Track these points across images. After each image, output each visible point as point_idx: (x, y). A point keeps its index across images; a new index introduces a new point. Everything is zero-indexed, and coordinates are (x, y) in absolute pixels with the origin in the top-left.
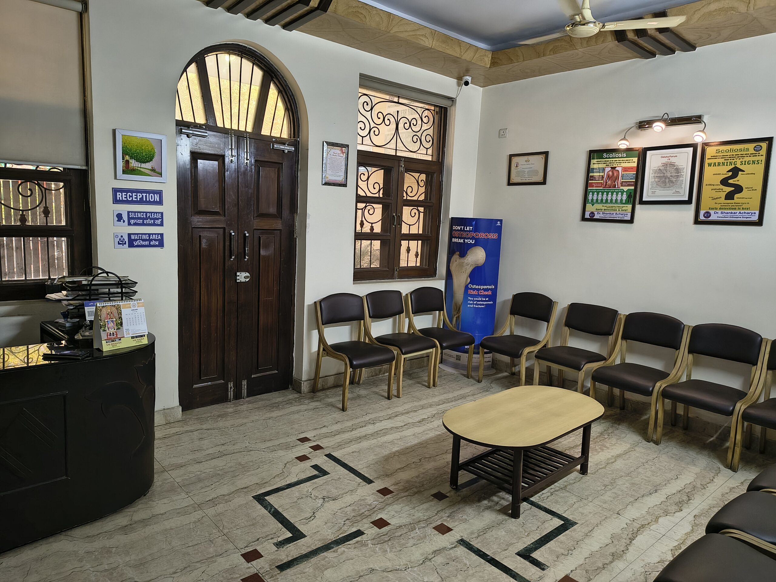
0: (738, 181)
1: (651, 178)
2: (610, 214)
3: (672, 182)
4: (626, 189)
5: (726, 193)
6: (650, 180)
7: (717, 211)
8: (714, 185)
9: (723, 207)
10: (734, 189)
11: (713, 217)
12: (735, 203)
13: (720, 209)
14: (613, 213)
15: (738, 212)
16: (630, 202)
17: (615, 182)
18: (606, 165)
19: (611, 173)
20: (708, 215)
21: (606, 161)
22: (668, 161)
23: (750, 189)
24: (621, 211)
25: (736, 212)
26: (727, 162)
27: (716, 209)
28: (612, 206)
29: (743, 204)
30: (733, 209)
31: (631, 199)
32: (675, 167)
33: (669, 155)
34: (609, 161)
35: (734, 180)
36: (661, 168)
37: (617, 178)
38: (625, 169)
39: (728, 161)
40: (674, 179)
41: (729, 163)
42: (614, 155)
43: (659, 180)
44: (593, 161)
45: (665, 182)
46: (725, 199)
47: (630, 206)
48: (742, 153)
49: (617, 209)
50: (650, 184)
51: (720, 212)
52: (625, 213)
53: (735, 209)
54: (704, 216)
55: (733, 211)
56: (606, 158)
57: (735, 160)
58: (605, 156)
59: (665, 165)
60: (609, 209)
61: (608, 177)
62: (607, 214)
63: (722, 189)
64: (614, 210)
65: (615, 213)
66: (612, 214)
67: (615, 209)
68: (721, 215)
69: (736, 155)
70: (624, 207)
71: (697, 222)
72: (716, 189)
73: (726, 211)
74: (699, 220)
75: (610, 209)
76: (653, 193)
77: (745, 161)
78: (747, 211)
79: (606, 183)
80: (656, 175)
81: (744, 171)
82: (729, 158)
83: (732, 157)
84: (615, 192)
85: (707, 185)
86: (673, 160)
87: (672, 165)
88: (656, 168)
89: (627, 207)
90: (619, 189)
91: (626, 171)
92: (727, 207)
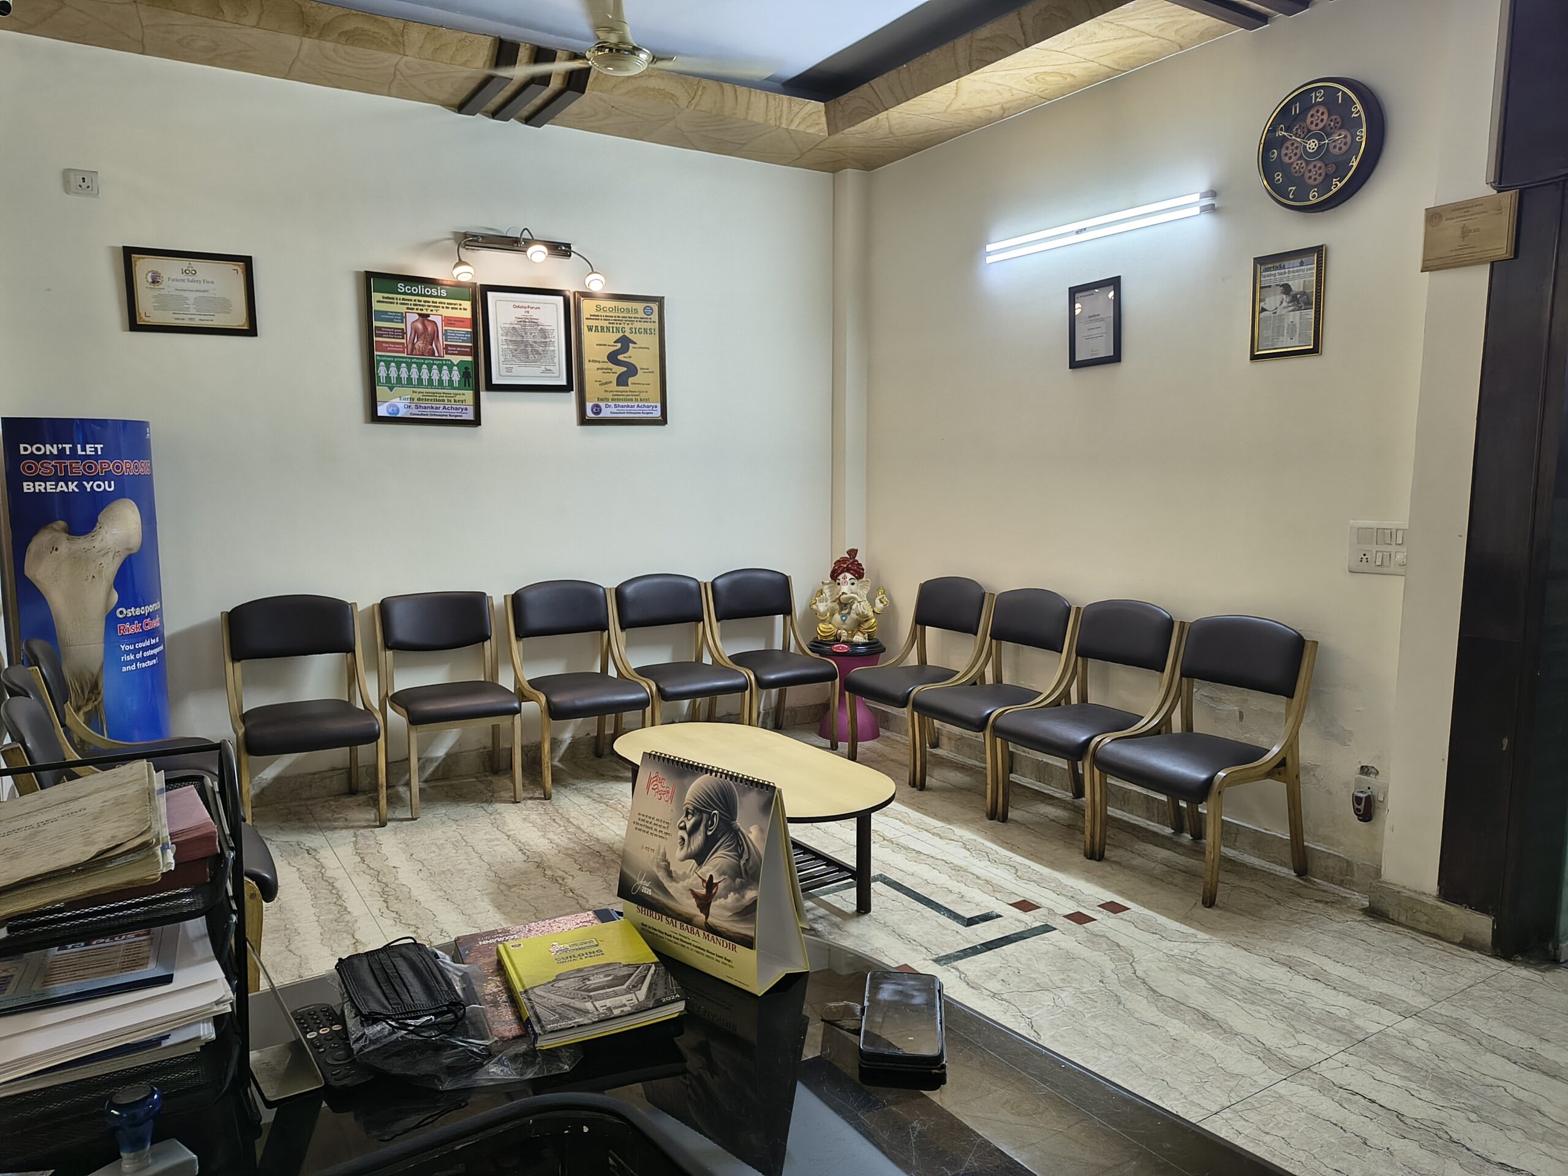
0: (630, 357)
1: (500, 343)
2: (432, 408)
3: (538, 353)
4: (456, 359)
5: (617, 375)
6: (500, 347)
7: (609, 404)
8: (599, 362)
9: (616, 397)
10: (626, 369)
11: (606, 413)
12: (630, 391)
13: (612, 400)
14: (438, 406)
15: (636, 404)
16: (469, 386)
17: (432, 345)
18: (408, 308)
19: (420, 326)
20: (597, 409)
21: (406, 300)
22: (526, 314)
23: (646, 371)
24: (453, 402)
25: (633, 404)
26: (613, 327)
27: (607, 400)
28: (434, 393)
29: (641, 392)
30: (629, 400)
31: (471, 380)
32: (540, 327)
33: (526, 305)
34: (411, 300)
35: (625, 355)
36: (516, 326)
37: (434, 336)
38: (448, 320)
39: (615, 325)
40: (541, 348)
41: (615, 329)
42: (420, 289)
43: (515, 347)
44: (376, 296)
45: (525, 352)
46: (617, 385)
47: (469, 395)
48: (631, 315)
49: (446, 399)
50: (501, 353)
51: (612, 404)
52: (462, 407)
53: (632, 400)
54: (592, 411)
55: (630, 404)
56: (405, 293)
57: (623, 325)
58: (401, 289)
59: (522, 321)
60: (427, 398)
61: (415, 332)
62: (425, 408)
63: (611, 369)
64: (439, 400)
65: (442, 406)
66: (437, 408)
67: (441, 398)
68: (615, 410)
69: (623, 317)
70: (457, 394)
71: (584, 421)
72: (602, 369)
73: (621, 404)
74: (587, 418)
75: (430, 398)
76: (509, 370)
77: (635, 329)
78: (646, 404)
79: (413, 344)
80: (509, 338)
81: (635, 343)
82: (615, 320)
83: (617, 320)
84: (435, 364)
85: (589, 361)
86: (534, 314)
87: (534, 323)
88: (507, 326)
89: (463, 394)
90: (442, 360)
91: (451, 324)
92: (621, 397)
